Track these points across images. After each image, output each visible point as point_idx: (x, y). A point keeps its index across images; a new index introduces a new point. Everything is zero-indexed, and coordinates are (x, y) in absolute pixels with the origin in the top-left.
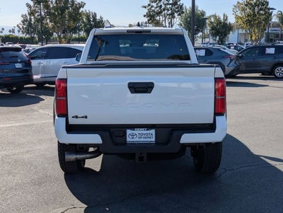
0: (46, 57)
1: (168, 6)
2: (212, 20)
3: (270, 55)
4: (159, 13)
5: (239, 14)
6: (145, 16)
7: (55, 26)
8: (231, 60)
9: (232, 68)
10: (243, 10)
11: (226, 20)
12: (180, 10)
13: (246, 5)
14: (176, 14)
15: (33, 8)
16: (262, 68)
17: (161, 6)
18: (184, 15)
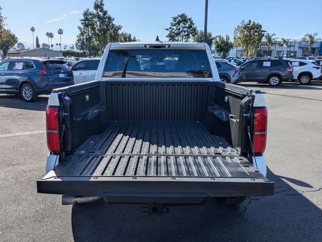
0: (86, 68)
1: (185, 29)
2: (218, 39)
3: (266, 67)
4: (178, 34)
5: (238, 35)
6: (167, 36)
7: (100, 44)
8: (236, 72)
9: (237, 78)
10: (242, 32)
11: (228, 39)
12: (194, 32)
13: (245, 28)
14: (191, 35)
15: (83, 30)
16: (259, 78)
17: (180, 29)
18: (196, 36)
